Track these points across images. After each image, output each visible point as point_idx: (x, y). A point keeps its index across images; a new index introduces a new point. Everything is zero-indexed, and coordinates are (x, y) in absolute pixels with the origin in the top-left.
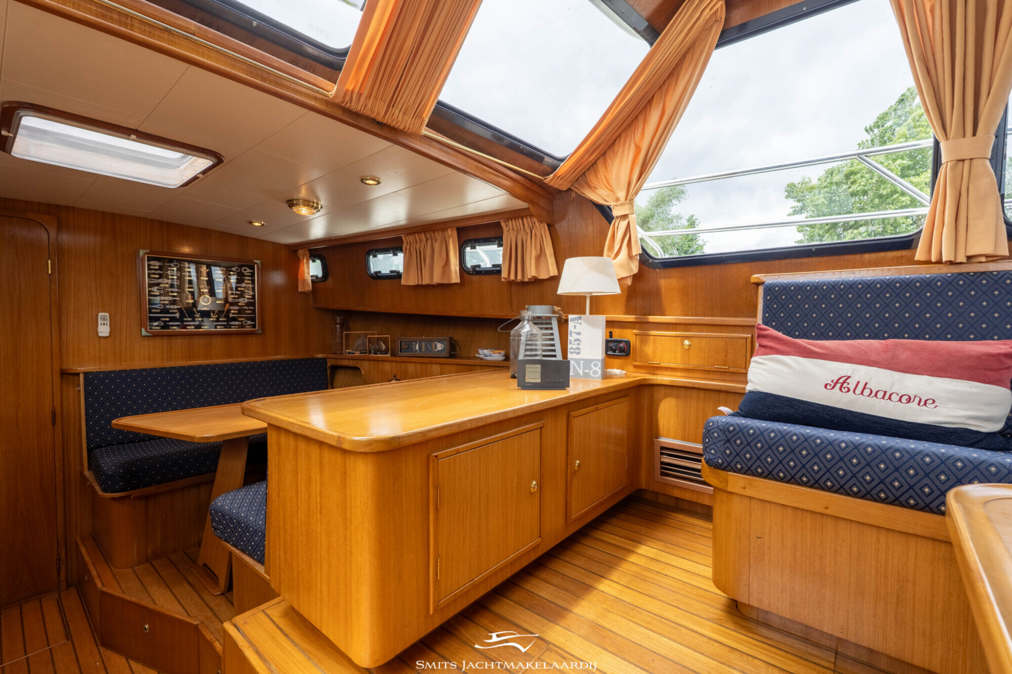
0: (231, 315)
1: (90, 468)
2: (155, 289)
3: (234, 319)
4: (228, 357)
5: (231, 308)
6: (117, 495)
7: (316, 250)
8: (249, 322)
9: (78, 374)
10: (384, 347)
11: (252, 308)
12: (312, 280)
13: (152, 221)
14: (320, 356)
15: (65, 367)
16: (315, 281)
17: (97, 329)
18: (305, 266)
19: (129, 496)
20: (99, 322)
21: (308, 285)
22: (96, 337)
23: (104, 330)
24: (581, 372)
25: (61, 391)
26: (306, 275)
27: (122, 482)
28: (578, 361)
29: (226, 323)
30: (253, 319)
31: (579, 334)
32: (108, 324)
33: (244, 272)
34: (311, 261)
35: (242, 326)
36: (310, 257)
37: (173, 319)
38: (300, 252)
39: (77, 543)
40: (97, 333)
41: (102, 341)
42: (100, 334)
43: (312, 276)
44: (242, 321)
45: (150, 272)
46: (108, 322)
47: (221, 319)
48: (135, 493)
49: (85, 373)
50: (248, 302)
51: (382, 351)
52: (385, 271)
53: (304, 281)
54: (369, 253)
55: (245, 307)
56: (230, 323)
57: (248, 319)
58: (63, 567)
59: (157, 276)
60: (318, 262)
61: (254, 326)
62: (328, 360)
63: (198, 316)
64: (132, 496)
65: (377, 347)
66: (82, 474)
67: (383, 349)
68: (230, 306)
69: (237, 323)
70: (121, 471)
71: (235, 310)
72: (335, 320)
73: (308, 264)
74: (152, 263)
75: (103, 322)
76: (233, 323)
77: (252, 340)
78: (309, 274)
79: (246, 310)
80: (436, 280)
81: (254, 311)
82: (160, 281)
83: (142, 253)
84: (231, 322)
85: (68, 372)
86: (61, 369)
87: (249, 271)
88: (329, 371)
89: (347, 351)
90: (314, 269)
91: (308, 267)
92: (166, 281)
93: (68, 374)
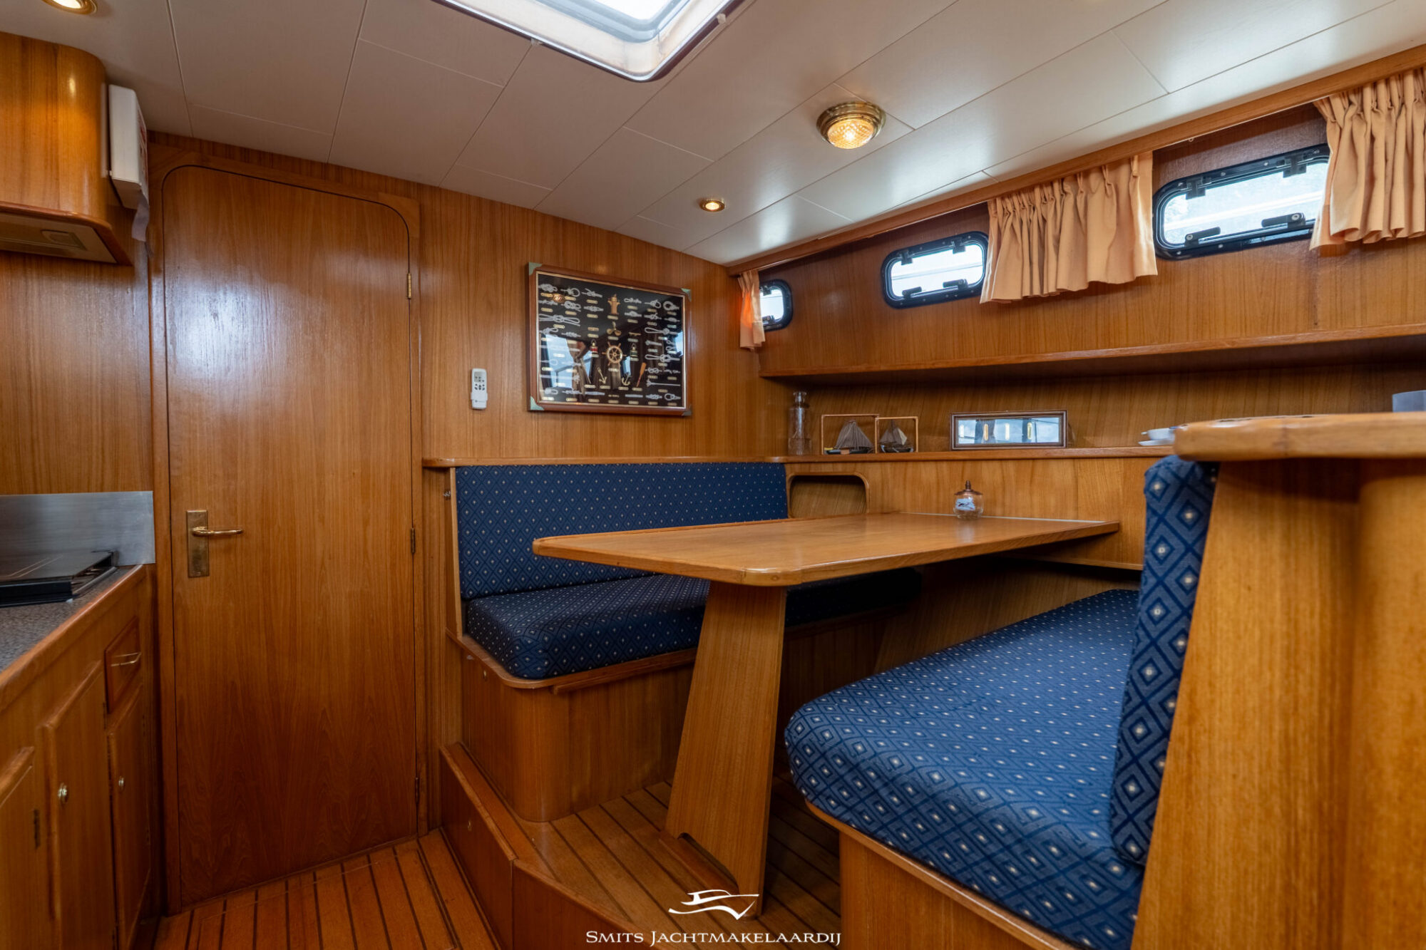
0: (649, 383)
1: (466, 631)
3: (654, 390)
4: (644, 454)
5: (650, 370)
6: (533, 684)
7: (769, 270)
8: (674, 397)
9: (445, 470)
10: (904, 439)
11: (677, 372)
12: (766, 326)
13: (544, 216)
14: (777, 459)
15: (427, 457)
16: (771, 326)
17: (470, 396)
18: (754, 300)
19: (550, 688)
20: (474, 383)
21: (759, 333)
22: (468, 409)
23: (480, 398)
25: (423, 498)
26: (756, 317)
27: (547, 659)
29: (641, 396)
30: (678, 392)
32: (485, 387)
33: (666, 309)
34: (762, 294)
35: (662, 402)
36: (762, 284)
38: (744, 278)
39: (441, 756)
40: (471, 401)
41: (477, 415)
42: (475, 405)
43: (764, 319)
44: (662, 394)
45: (541, 302)
46: (485, 383)
47: (634, 389)
48: (560, 683)
49: (457, 467)
50: (672, 362)
51: (901, 445)
52: (932, 285)
53: (752, 328)
54: (892, 257)
55: (668, 371)
56: (647, 396)
57: (671, 390)
58: (423, 795)
59: (550, 310)
60: (777, 294)
61: (680, 403)
62: (788, 467)
63: (604, 382)
64: (556, 688)
65: (891, 440)
66: (451, 640)
67: (903, 443)
68: (646, 368)
69: (657, 397)
70: (546, 639)
71: (654, 374)
72: (794, 398)
73: (758, 298)
74: (544, 286)
75: (478, 384)
76: (651, 396)
77: (677, 427)
78: (759, 314)
79: (669, 374)
81: (680, 377)
82: (554, 318)
83: (532, 267)
84: (649, 394)
85: (434, 465)
86: (423, 461)
87: (673, 307)
88: (788, 486)
89: (826, 449)
90: (771, 305)
91: (758, 303)
92: (562, 319)
93: (432, 469)
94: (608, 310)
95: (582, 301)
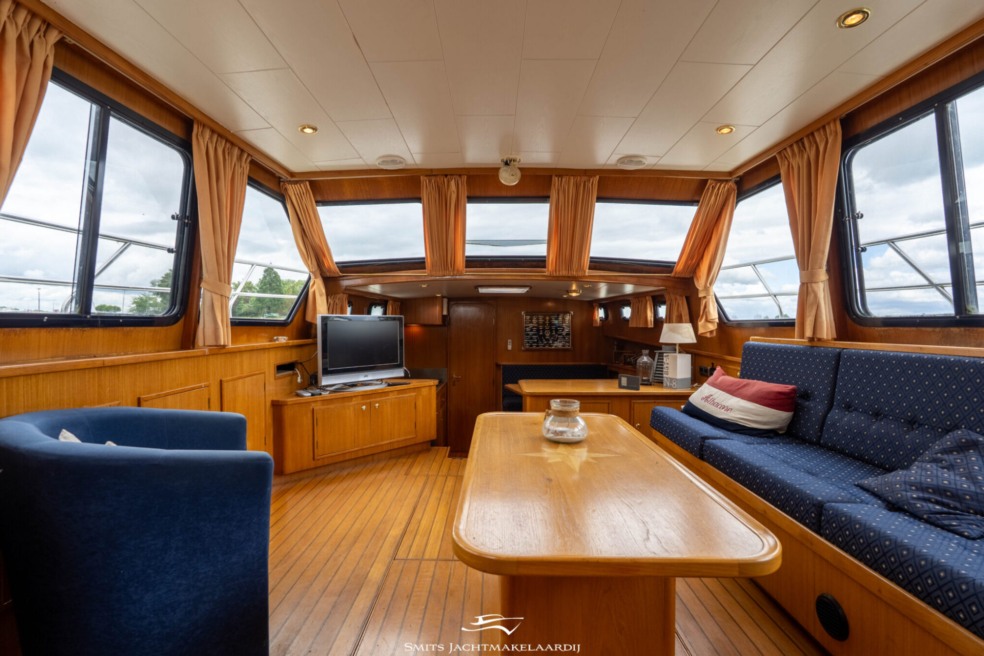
0: (559, 340)
2: (527, 329)
4: (556, 362)
7: (602, 303)
8: (567, 344)
9: (500, 365)
11: (568, 336)
12: (600, 320)
14: (602, 364)
15: (497, 362)
16: (602, 320)
17: (508, 346)
18: (596, 312)
20: (508, 343)
21: (598, 323)
22: (507, 350)
23: (510, 347)
24: (668, 384)
25: (496, 372)
26: (597, 317)
28: (667, 378)
29: (556, 344)
30: (569, 342)
31: (668, 364)
33: (565, 318)
35: (563, 346)
36: (599, 307)
37: (534, 342)
38: (594, 304)
40: (508, 348)
41: (509, 352)
43: (599, 318)
45: (526, 321)
46: (511, 343)
47: (554, 342)
49: (503, 365)
50: (567, 333)
51: (631, 363)
52: (626, 317)
53: (596, 321)
54: (621, 306)
57: (566, 342)
59: (528, 323)
60: (603, 310)
61: (569, 346)
62: (608, 367)
63: (544, 341)
68: (558, 336)
69: (561, 344)
71: (560, 338)
73: (598, 310)
74: (526, 317)
77: (568, 353)
79: (566, 337)
80: (641, 326)
81: (569, 338)
82: (530, 325)
83: (523, 313)
84: (559, 344)
85: (498, 364)
87: (567, 317)
89: (616, 362)
90: (601, 313)
91: (598, 313)
92: (532, 325)
93: (498, 366)
94: (546, 320)
95: (538, 319)
